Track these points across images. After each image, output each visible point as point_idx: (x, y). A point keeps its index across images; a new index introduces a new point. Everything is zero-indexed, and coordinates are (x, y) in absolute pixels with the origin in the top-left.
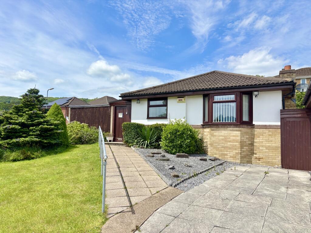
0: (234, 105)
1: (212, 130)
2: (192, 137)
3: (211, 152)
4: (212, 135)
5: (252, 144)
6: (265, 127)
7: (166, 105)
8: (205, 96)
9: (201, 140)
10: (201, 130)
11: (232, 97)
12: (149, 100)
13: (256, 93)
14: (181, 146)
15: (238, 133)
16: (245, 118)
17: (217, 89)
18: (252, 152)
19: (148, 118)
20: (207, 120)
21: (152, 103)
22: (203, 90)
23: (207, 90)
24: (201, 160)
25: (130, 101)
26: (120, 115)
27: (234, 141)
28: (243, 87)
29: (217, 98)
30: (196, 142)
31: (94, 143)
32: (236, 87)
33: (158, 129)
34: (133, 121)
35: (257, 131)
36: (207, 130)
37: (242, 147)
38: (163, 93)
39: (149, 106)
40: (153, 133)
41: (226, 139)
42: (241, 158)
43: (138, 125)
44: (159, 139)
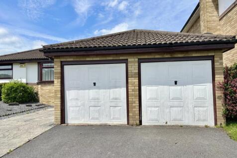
1: (42, 86)
2: (28, 91)
4: (42, 90)
7: (12, 69)
20: (40, 79)
24: (27, 106)
30: (30, 94)
38: (10, 60)
41: (50, 92)
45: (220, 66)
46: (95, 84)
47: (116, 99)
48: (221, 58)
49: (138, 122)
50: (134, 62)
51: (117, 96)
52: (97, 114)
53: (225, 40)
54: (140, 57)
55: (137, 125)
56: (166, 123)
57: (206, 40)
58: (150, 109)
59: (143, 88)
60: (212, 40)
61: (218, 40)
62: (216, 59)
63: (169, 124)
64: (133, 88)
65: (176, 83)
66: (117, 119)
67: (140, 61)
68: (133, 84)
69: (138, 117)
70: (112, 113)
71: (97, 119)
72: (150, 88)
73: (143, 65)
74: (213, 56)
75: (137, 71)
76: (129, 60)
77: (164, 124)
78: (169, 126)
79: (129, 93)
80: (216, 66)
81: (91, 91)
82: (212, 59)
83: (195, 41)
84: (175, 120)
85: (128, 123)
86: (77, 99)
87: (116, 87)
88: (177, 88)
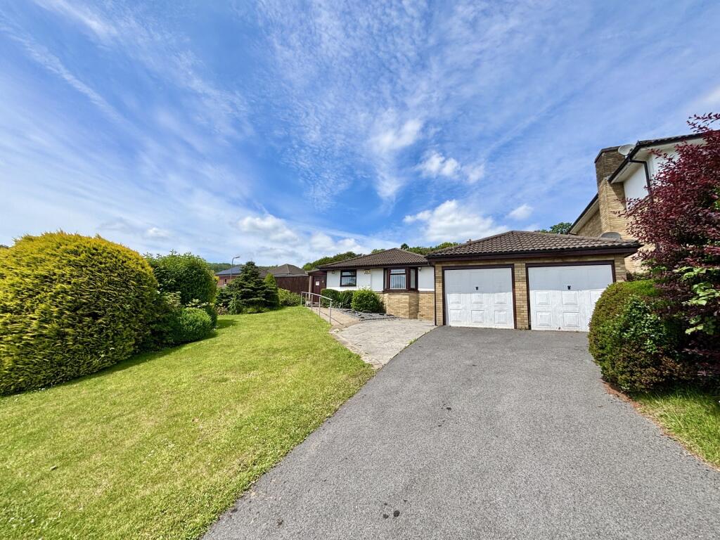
0: (405, 276)
1: (390, 295)
2: (375, 299)
3: (389, 310)
4: (390, 299)
5: (418, 305)
6: (427, 292)
7: (355, 276)
8: (385, 269)
9: (382, 303)
10: (381, 295)
11: (403, 271)
12: (342, 271)
13: (419, 268)
14: (366, 306)
15: (407, 297)
16: (413, 286)
17: (393, 264)
18: (418, 311)
19: (341, 286)
20: (386, 287)
21: (344, 274)
22: (383, 265)
23: (386, 265)
24: (380, 314)
25: (326, 272)
26: (317, 284)
27: (405, 302)
28: (411, 264)
29: (393, 271)
30: (377, 303)
31: (297, 305)
32: (406, 264)
33: (349, 294)
34: (328, 288)
35: (421, 295)
36: (386, 295)
37: (410, 307)
38: (353, 267)
39: (342, 276)
40: (346, 297)
41: (399, 302)
42: (410, 314)
43: (333, 291)
44: (350, 301)
45: (622, 271)
46: (477, 288)
47: (501, 303)
48: (624, 263)
49: (527, 326)
50: (521, 267)
51: (503, 301)
52: (480, 318)
53: (624, 244)
54: (527, 262)
55: (526, 329)
56: (560, 328)
57: (602, 245)
58: (540, 314)
59: (531, 292)
60: (610, 244)
61: (616, 244)
62: (616, 263)
63: (562, 329)
64: (520, 292)
65: (569, 288)
66: (503, 323)
67: (528, 266)
68: (521, 289)
69: (526, 321)
70: (496, 317)
71: (480, 322)
72: (539, 292)
73: (531, 270)
74: (613, 261)
75: (525, 276)
76: (515, 265)
77: (557, 330)
78: (562, 331)
79: (517, 297)
80: (616, 271)
81: (473, 295)
82: (612, 263)
83: (590, 246)
84: (569, 326)
85: (516, 327)
86: (458, 303)
87: (501, 292)
88: (572, 292)
